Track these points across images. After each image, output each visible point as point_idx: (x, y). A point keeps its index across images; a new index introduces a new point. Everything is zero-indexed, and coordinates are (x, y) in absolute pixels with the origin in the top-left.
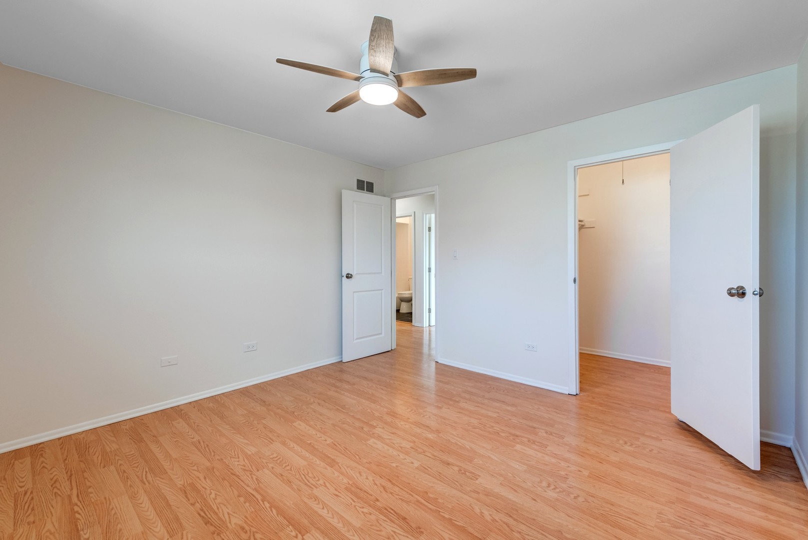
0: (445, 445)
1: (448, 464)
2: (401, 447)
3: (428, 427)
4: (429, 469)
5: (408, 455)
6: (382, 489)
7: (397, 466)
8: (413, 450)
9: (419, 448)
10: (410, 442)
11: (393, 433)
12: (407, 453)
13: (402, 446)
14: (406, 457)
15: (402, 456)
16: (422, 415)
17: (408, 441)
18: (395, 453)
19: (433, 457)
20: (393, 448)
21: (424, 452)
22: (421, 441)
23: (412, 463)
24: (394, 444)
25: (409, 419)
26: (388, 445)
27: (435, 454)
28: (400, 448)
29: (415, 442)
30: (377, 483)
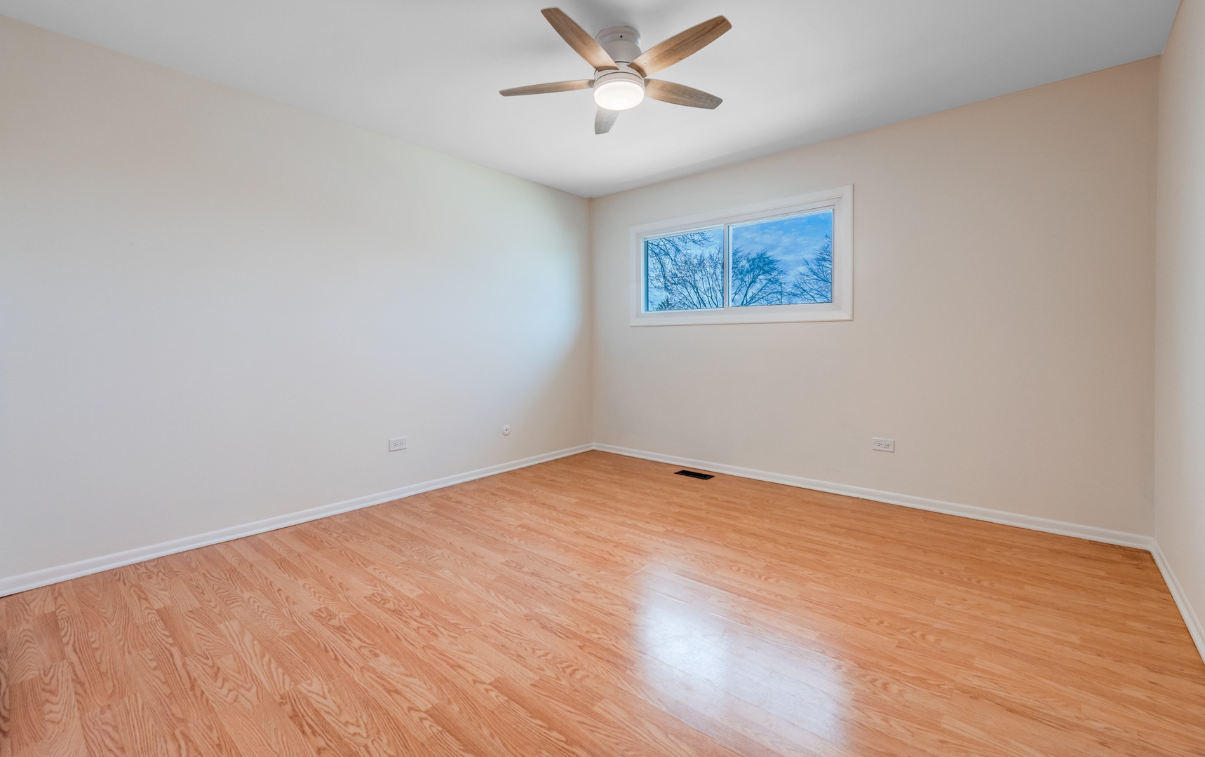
0: (527, 596)
1: (532, 574)
2: (595, 593)
3: (544, 627)
4: (559, 569)
5: (585, 583)
6: (613, 553)
7: (599, 571)
8: (576, 589)
9: (567, 592)
10: (579, 600)
11: (611, 614)
12: (586, 585)
13: (594, 595)
14: (587, 581)
15: (593, 582)
16: (549, 657)
17: (584, 602)
18: (603, 585)
19: (549, 581)
20: (606, 592)
21: (561, 586)
22: (563, 601)
23: (579, 575)
24: (607, 598)
25: (580, 647)
26: (616, 596)
27: (546, 585)
28: (596, 591)
29: (573, 600)
30: (619, 558)
